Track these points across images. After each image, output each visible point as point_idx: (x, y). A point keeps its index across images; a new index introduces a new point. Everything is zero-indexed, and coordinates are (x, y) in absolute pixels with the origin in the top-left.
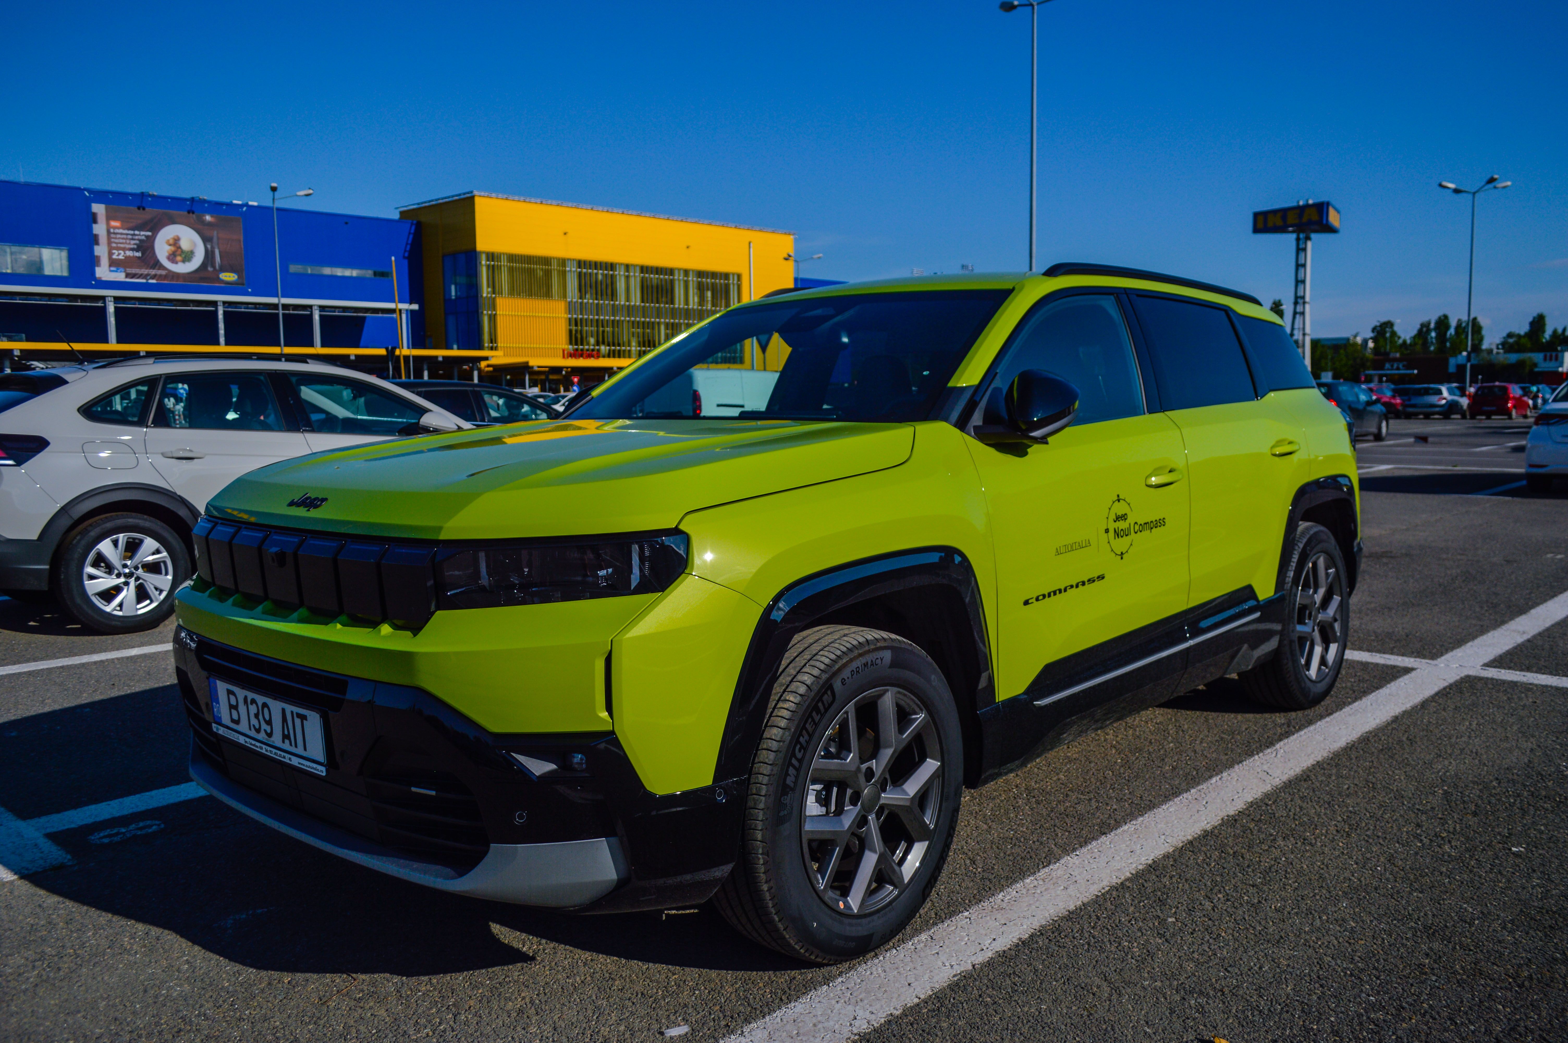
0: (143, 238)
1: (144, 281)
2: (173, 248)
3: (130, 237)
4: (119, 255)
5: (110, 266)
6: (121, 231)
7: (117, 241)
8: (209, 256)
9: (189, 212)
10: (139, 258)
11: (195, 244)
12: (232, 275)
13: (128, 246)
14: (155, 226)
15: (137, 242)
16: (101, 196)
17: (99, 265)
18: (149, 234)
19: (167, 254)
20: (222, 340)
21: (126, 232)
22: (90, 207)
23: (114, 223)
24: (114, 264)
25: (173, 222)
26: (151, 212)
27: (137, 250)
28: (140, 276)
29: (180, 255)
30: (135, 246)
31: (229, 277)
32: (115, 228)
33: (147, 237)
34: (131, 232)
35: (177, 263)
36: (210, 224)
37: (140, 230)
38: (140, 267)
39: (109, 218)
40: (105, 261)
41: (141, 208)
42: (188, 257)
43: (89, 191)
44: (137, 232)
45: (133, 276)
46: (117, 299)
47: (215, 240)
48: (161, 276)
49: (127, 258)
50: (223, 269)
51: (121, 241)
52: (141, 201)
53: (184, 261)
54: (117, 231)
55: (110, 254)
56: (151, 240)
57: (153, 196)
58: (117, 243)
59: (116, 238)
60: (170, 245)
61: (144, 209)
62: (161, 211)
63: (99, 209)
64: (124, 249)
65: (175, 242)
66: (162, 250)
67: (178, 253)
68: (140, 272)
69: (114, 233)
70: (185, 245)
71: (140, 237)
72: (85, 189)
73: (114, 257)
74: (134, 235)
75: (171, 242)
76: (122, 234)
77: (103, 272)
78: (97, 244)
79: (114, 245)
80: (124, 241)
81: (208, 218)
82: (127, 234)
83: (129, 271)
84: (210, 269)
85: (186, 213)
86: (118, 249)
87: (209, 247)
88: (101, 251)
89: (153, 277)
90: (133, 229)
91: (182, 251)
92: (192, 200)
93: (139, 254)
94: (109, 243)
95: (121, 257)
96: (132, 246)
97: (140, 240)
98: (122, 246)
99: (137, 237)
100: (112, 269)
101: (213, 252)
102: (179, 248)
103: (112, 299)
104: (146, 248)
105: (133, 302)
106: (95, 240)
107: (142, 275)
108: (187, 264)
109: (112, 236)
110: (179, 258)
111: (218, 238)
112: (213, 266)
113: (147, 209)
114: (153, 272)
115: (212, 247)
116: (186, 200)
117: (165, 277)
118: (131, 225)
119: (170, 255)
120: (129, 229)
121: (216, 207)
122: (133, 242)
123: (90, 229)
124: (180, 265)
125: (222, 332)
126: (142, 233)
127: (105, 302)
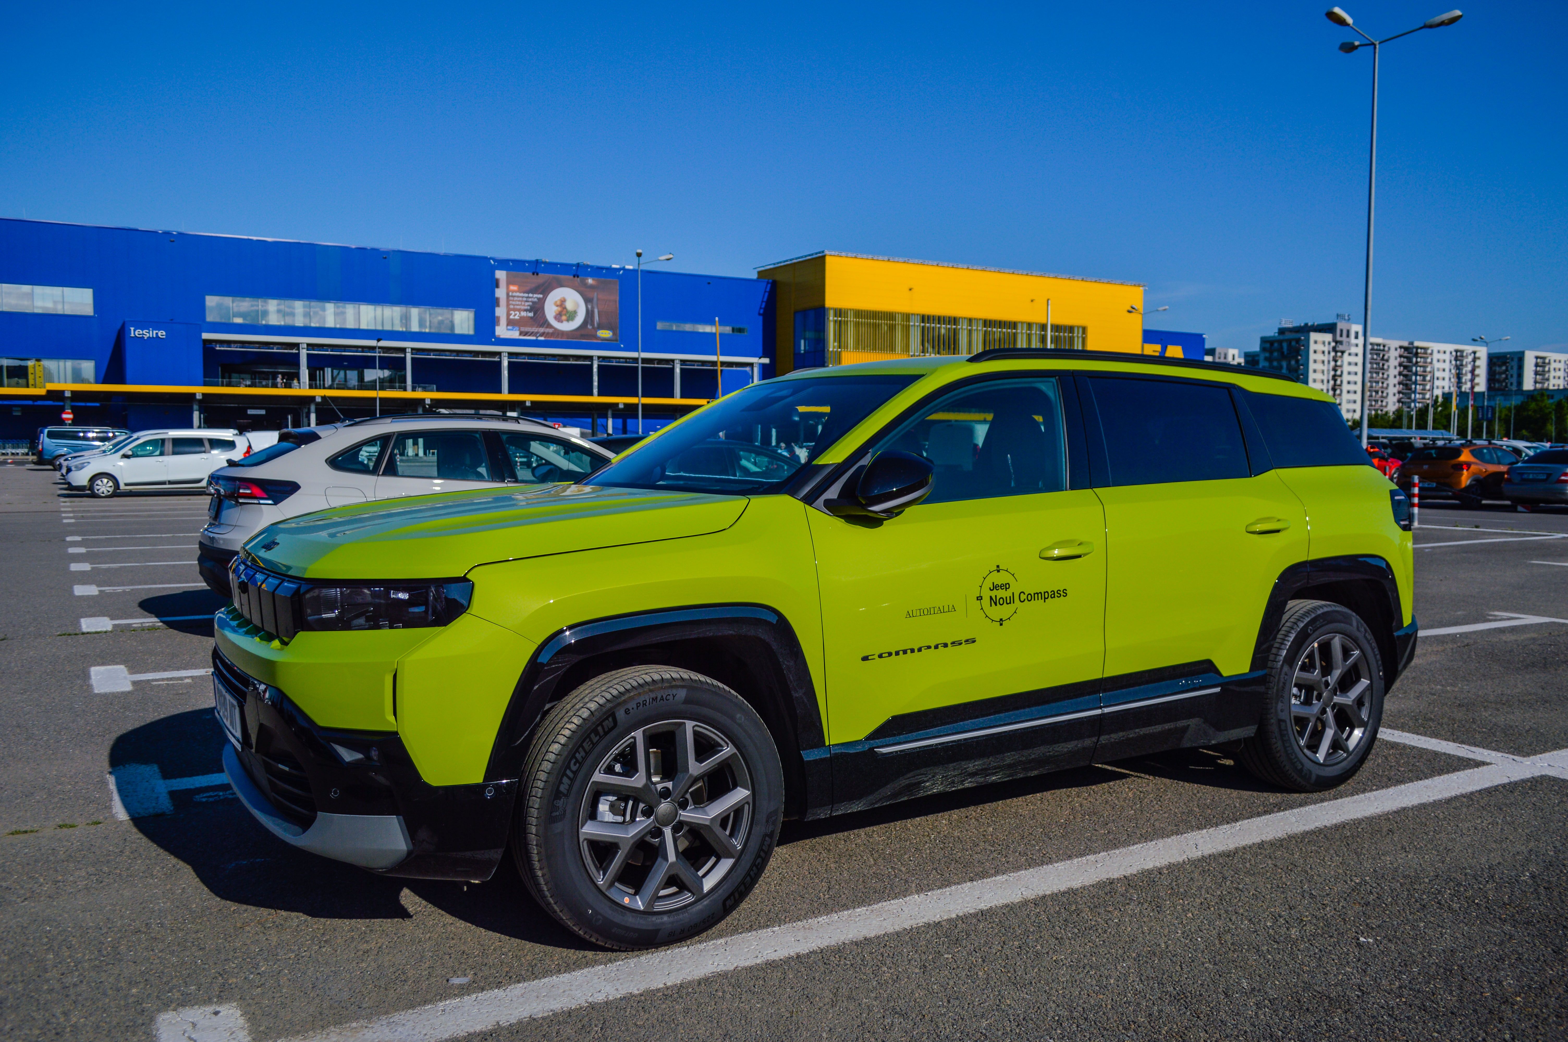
0: (536, 300)
1: (534, 338)
2: (559, 309)
3: (525, 299)
4: (516, 316)
5: (508, 325)
6: (518, 294)
7: (514, 303)
8: (589, 314)
9: (574, 276)
10: (531, 318)
11: (577, 305)
12: (607, 332)
13: (523, 308)
14: (545, 289)
15: (531, 303)
16: (503, 264)
17: (499, 325)
18: (541, 296)
19: (554, 314)
20: (595, 391)
21: (522, 295)
22: (494, 274)
23: (512, 288)
24: (511, 323)
25: (562, 286)
26: (543, 277)
27: (530, 311)
28: (531, 334)
29: (565, 315)
30: (529, 308)
31: (605, 334)
32: (513, 291)
33: (539, 299)
34: (526, 295)
35: (562, 322)
36: (592, 287)
37: (533, 293)
38: (532, 326)
39: (509, 283)
40: (503, 321)
41: (535, 273)
42: (571, 316)
43: (495, 260)
44: (531, 295)
45: (526, 334)
46: (511, 355)
47: (595, 300)
48: (548, 333)
49: (521, 318)
50: (601, 327)
51: (517, 303)
52: (536, 267)
53: (568, 320)
54: (514, 294)
55: (508, 315)
56: (542, 302)
57: (545, 263)
58: (514, 305)
59: (513, 301)
60: (557, 306)
61: (537, 274)
62: (551, 275)
63: (501, 275)
64: (519, 310)
65: (562, 303)
66: (550, 310)
67: (564, 313)
68: (532, 331)
69: (512, 296)
70: (569, 306)
71: (533, 300)
72: (491, 258)
73: (511, 317)
74: (528, 297)
75: (559, 303)
76: (518, 297)
77: (502, 331)
78: (498, 306)
79: (512, 307)
80: (520, 303)
81: (590, 281)
82: (523, 297)
83: (523, 329)
84: (589, 327)
85: (572, 277)
86: (515, 310)
87: (590, 307)
88: (500, 312)
89: (542, 335)
90: (528, 292)
91: (567, 312)
92: (578, 265)
93: (531, 314)
94: (508, 305)
95: (517, 317)
96: (526, 308)
97: (533, 302)
98: (518, 307)
99: (530, 300)
100: (509, 327)
101: (593, 312)
102: (565, 308)
103: (507, 355)
104: (537, 309)
105: (524, 356)
106: (496, 302)
107: (532, 333)
108: (571, 322)
109: (511, 298)
110: (564, 318)
111: (598, 299)
112: (592, 324)
113: (540, 274)
114: (542, 330)
115: (593, 308)
116: (572, 265)
117: (552, 334)
118: (527, 288)
119: (557, 315)
120: (524, 293)
121: (597, 272)
122: (527, 304)
123: (493, 293)
124: (565, 323)
125: (596, 384)
126: (535, 296)
127: (500, 358)
